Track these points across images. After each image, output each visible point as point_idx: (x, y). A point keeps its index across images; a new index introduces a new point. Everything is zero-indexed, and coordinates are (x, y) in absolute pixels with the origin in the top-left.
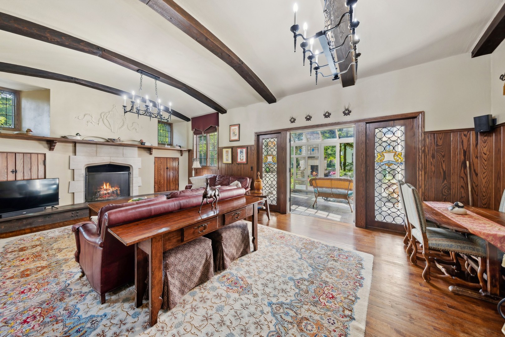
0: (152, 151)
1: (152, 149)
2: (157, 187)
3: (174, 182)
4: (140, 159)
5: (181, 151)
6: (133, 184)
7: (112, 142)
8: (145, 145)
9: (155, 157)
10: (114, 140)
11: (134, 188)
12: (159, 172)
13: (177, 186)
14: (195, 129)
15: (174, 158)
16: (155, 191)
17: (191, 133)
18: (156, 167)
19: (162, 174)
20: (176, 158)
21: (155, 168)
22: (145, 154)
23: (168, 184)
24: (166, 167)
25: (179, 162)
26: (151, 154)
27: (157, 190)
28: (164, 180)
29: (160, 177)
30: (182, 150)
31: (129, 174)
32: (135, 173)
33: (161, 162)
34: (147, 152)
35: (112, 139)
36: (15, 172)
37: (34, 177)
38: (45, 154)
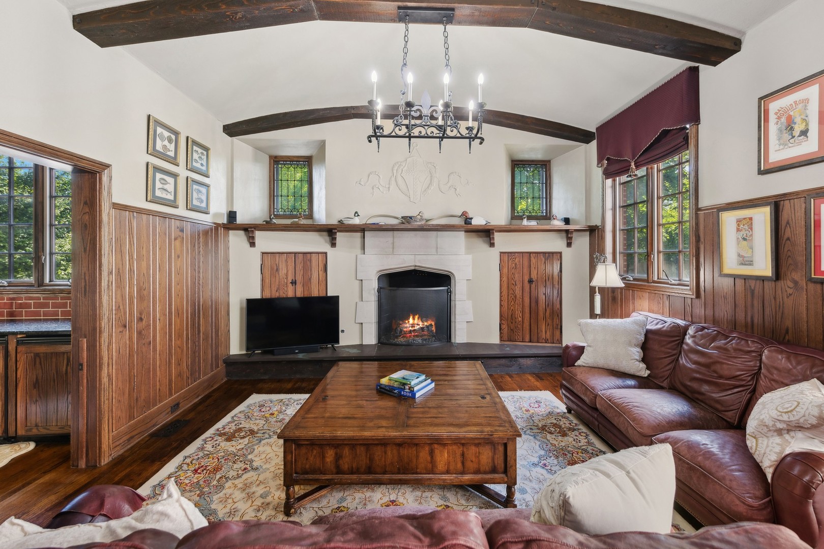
0: (493, 238)
1: (493, 233)
2: (504, 326)
3: (549, 321)
4: (470, 257)
5: (567, 231)
6: (455, 314)
7: (408, 222)
8: (471, 224)
9: (501, 253)
10: (411, 218)
11: (458, 326)
12: (511, 292)
13: (558, 333)
14: (608, 159)
15: (549, 253)
16: (501, 339)
17: (598, 172)
18: (505, 279)
19: (518, 296)
20: (553, 253)
21: (501, 280)
22: (480, 244)
23: (532, 325)
24: (526, 279)
25: (561, 264)
26: (492, 245)
27: (506, 337)
28: (523, 312)
29: (513, 302)
30: (569, 230)
31: (449, 292)
32: (460, 288)
33: (516, 264)
34: (484, 242)
35: (407, 217)
36: (294, 283)
37: (315, 293)
38: (326, 253)
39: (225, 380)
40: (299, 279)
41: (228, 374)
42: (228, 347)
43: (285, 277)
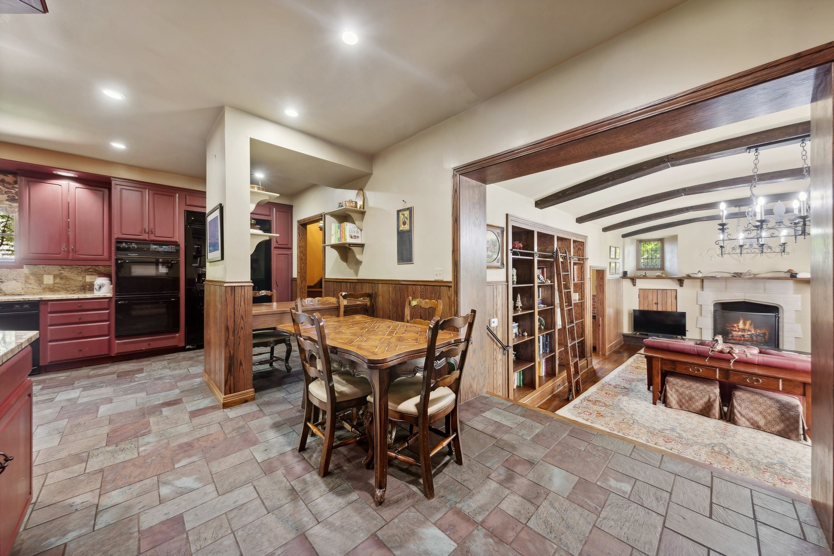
4: (798, 296)
7: (739, 276)
8: (796, 277)
10: (741, 274)
31: (777, 317)
32: (788, 316)
35: (738, 273)
36: (657, 304)
37: (669, 309)
38: (676, 290)
39: (623, 343)
40: (659, 302)
41: (624, 341)
42: (622, 328)
43: (651, 300)
